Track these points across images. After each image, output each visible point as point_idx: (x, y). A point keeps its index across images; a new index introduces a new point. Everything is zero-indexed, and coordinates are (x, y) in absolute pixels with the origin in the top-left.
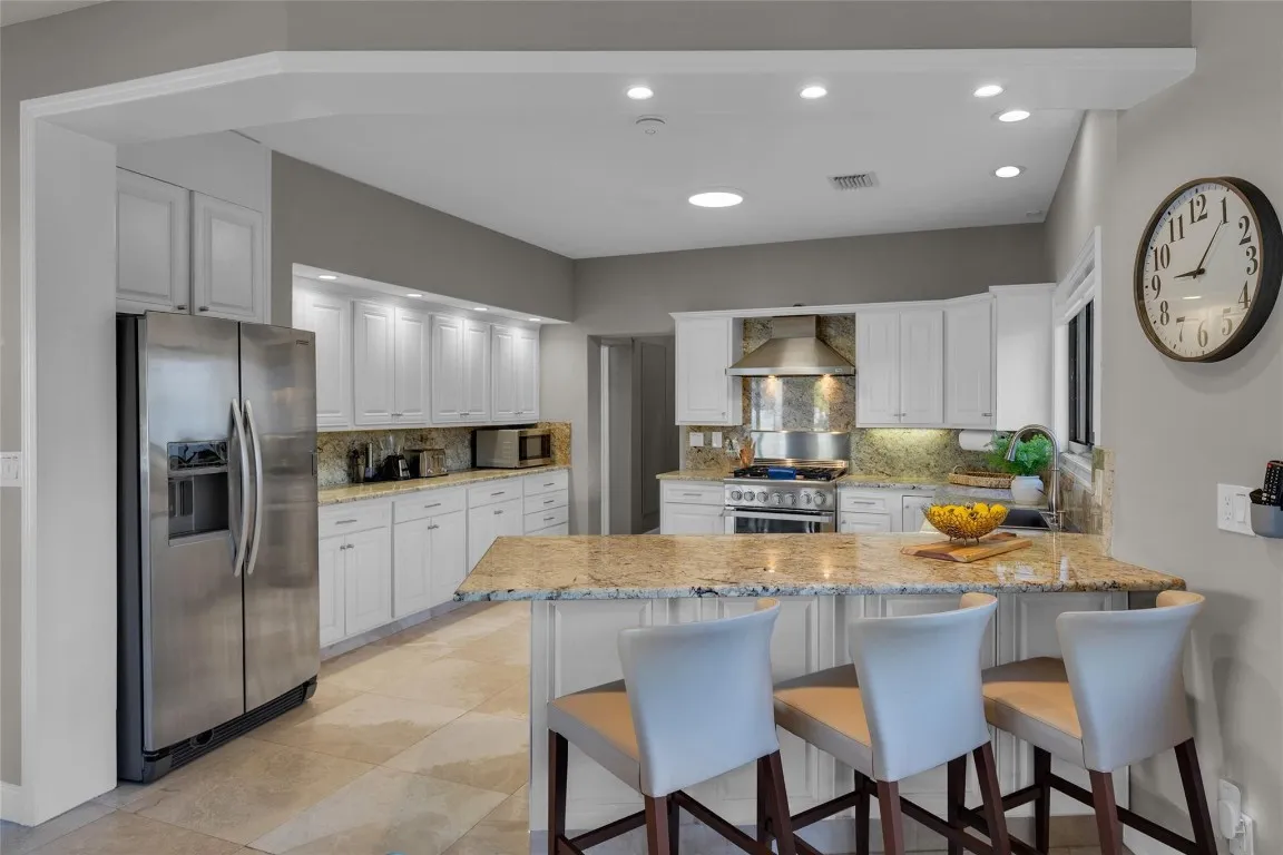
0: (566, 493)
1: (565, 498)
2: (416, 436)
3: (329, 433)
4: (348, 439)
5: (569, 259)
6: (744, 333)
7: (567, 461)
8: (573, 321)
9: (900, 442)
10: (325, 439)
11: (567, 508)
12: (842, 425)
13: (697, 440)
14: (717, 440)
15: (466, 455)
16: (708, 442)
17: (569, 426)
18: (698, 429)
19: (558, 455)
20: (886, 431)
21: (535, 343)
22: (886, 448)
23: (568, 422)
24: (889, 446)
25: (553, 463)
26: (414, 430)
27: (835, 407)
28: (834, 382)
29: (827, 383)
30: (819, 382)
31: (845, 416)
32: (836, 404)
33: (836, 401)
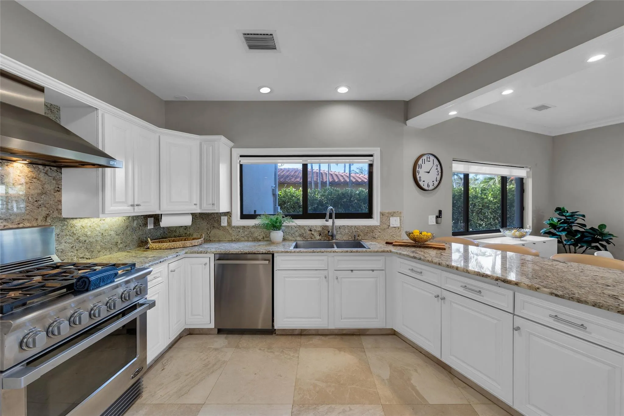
9: (98, 229)
12: (40, 218)
20: (86, 220)
22: (86, 236)
24: (89, 233)
27: (30, 198)
28: (29, 169)
29: (19, 171)
30: (6, 168)
31: (44, 208)
32: (32, 195)
33: (32, 192)
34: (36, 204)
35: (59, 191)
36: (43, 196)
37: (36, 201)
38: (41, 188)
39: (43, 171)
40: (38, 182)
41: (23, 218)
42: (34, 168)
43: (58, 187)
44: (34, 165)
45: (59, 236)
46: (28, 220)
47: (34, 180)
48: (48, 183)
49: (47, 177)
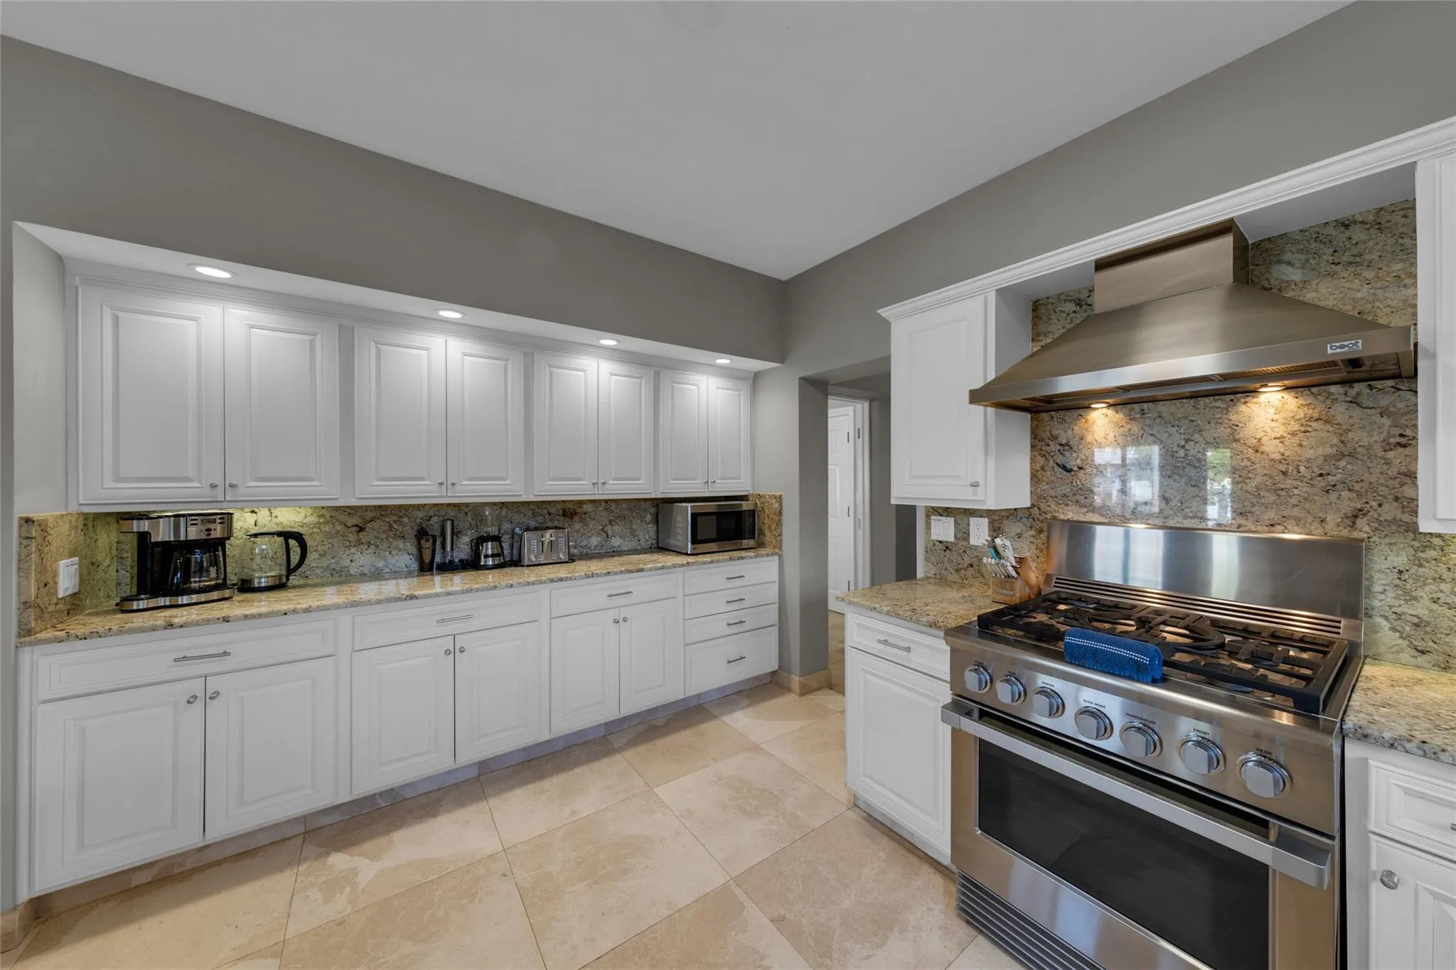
0: (775, 588)
1: (773, 593)
2: (552, 511)
3: (380, 507)
4: (420, 514)
5: (779, 280)
6: (1034, 325)
7: (779, 546)
8: (781, 360)
10: (369, 515)
11: (776, 606)
12: (1334, 517)
13: (944, 530)
14: (979, 533)
15: (646, 533)
16: (963, 534)
17: (779, 499)
18: (947, 512)
19: (769, 537)
21: (745, 396)
23: (777, 494)
25: (761, 545)
26: (550, 502)
27: (1302, 469)
28: (1301, 401)
29: (1272, 411)
30: (1243, 408)
31: (1345, 494)
32: (1308, 460)
33: (1310, 453)
34: (1321, 483)
35: (1404, 446)
36: (1342, 463)
37: (1321, 475)
38: (1335, 441)
39: (1342, 398)
40: (1328, 427)
41: (1284, 513)
42: (1315, 395)
43: (1401, 435)
44: (1315, 390)
45: (1405, 576)
46: (1298, 520)
47: (1314, 424)
48: (1363, 427)
49: (1357, 412)
